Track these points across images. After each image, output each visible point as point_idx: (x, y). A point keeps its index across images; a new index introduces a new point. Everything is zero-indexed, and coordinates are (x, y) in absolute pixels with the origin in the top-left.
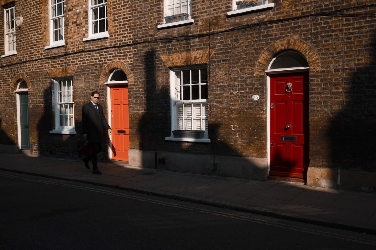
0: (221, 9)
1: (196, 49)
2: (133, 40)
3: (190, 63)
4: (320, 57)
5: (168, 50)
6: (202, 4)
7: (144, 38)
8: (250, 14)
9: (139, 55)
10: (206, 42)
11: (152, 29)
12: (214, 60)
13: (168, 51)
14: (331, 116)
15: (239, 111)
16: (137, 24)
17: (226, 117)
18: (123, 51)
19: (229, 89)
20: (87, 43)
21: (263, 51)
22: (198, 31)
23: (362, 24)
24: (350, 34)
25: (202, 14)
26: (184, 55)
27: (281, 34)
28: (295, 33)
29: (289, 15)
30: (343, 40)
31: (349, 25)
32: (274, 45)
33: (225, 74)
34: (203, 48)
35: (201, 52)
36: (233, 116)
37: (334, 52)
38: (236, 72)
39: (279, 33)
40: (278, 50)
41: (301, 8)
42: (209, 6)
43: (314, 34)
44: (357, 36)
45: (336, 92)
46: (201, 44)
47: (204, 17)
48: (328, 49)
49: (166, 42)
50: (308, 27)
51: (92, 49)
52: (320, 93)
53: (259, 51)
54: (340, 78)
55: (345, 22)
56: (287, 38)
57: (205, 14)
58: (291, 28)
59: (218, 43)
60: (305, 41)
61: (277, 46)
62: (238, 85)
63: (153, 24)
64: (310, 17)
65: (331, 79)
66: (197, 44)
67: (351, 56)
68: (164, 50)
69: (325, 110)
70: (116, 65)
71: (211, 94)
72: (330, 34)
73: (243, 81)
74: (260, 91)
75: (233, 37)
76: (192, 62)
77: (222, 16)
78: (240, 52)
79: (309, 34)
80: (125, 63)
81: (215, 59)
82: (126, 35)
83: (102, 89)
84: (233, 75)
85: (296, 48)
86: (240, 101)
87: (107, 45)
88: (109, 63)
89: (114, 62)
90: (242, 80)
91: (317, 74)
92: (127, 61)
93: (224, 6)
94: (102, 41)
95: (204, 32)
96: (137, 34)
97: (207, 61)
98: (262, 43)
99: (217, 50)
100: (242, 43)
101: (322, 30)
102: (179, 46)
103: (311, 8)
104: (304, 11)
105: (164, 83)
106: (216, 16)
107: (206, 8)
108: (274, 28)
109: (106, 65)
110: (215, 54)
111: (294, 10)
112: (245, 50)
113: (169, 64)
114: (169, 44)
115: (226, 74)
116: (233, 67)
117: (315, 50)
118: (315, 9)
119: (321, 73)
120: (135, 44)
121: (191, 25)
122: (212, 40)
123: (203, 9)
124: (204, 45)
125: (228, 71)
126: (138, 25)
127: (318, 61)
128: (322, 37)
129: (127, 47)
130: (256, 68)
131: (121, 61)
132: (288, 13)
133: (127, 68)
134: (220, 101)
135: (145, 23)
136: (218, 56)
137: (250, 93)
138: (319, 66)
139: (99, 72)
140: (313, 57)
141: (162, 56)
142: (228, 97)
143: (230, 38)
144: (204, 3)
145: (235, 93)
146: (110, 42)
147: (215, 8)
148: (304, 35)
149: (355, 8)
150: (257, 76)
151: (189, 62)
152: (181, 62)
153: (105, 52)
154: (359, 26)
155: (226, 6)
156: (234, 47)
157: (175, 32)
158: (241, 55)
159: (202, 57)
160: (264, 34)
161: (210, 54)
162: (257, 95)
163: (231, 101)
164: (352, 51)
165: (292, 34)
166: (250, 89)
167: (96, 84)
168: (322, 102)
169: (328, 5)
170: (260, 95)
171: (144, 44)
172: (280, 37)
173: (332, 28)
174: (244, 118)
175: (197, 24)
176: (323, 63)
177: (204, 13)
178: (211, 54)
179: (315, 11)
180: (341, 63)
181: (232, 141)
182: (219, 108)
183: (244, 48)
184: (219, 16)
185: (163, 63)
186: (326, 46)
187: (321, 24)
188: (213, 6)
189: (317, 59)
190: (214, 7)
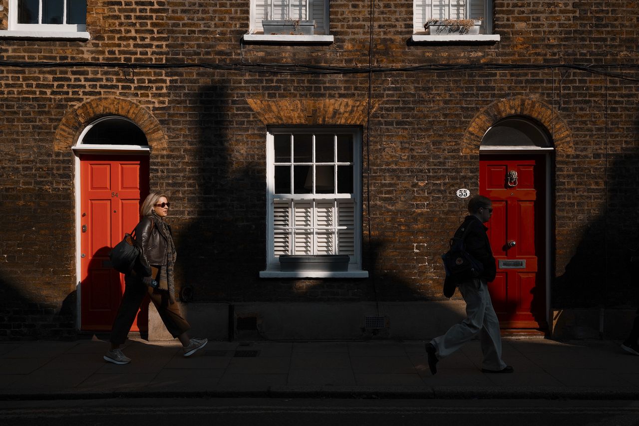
0: (395, 26)
1: (337, 95)
2: (170, 56)
3: (324, 120)
4: (573, 132)
5: (267, 88)
6: (353, 9)
7: (202, 56)
8: (453, 47)
9: (187, 91)
10: (360, 83)
11: (226, 40)
12: (380, 121)
13: (267, 92)
14: (589, 226)
15: (429, 218)
16: (181, 23)
17: (403, 228)
18: (135, 78)
19: (409, 176)
20: (10, 45)
21: (478, 114)
22: (342, 61)
23: (632, 91)
24: (616, 102)
25: (354, 30)
26: (309, 102)
27: (509, 88)
28: (534, 90)
29: (523, 60)
30: (607, 111)
31: (615, 89)
32: (498, 105)
33: (401, 149)
34: (354, 95)
35: (350, 102)
36: (419, 226)
37: (594, 127)
38: (424, 146)
39: (505, 86)
40: (504, 115)
41: (544, 52)
42: (369, 16)
43: (565, 96)
44: (626, 108)
45: (597, 189)
46: (349, 87)
47: (356, 36)
48: (585, 123)
49: (262, 73)
50: (555, 83)
51: (27, 60)
52: (572, 190)
53: (470, 113)
54: (601, 168)
55: (609, 85)
56: (520, 96)
57: (361, 31)
58: (527, 81)
59: (389, 89)
60: (550, 106)
61: (503, 109)
62: (429, 170)
63: (229, 30)
64: (557, 68)
65: (589, 169)
66: (340, 85)
67: (616, 136)
68: (256, 88)
69: (581, 216)
70: (112, 107)
71: (371, 184)
72: (587, 98)
73: (438, 164)
74: (472, 183)
75: (419, 81)
76: (327, 119)
77: (398, 41)
78: (434, 111)
79: (556, 94)
80: (143, 106)
81: (380, 119)
82: (147, 41)
83: (64, 161)
84: (418, 151)
85: (535, 115)
86: (431, 198)
87: (82, 58)
88: (89, 100)
89: (106, 99)
90: (437, 161)
91: (567, 160)
92: (149, 102)
93: (402, 23)
94: (66, 45)
95: (356, 64)
96: (182, 45)
97: (363, 120)
98: (476, 100)
99: (387, 102)
100: (439, 95)
101: (576, 92)
102: (296, 85)
103: (559, 54)
104: (548, 57)
105: (256, 157)
106: (384, 38)
107: (361, 19)
108: (498, 77)
109: (77, 105)
110: (381, 109)
111: (532, 53)
112: (443, 108)
113: (270, 118)
114: (270, 78)
115: (403, 149)
116: (418, 136)
117: (565, 121)
118: (566, 57)
119: (574, 158)
120: (173, 65)
121: (327, 47)
122: (374, 83)
123: (354, 19)
124: (356, 89)
125: (409, 144)
126: (184, 25)
127: (568, 139)
128: (576, 102)
129: (148, 70)
130: (465, 141)
131: (129, 99)
132: (521, 56)
133: (147, 116)
134: (391, 199)
135: (205, 23)
136: (388, 113)
137: (453, 185)
138: (570, 147)
139: (51, 120)
140: (562, 132)
141: (250, 101)
142: (407, 191)
143: (413, 83)
144: (357, 10)
145: (421, 184)
146: (92, 52)
147: (382, 23)
148: (548, 95)
149: (623, 66)
150: (465, 157)
151: (321, 119)
152: (299, 117)
153: (74, 73)
154: (629, 93)
155: (405, 24)
156: (423, 102)
157: (287, 54)
158: (436, 117)
159: (352, 111)
160: (480, 85)
161: (370, 107)
162: (466, 190)
163: (415, 198)
164: (618, 128)
165: (528, 91)
166: (453, 178)
167: (39, 147)
168: (576, 204)
169: (585, 55)
170: (472, 190)
171: (202, 69)
172: (508, 93)
173: (591, 90)
174: (440, 230)
175: (341, 47)
176: (576, 143)
177: (358, 28)
178: (373, 108)
179: (565, 59)
180: (603, 145)
181: (415, 272)
182: (389, 211)
183: (442, 104)
184: (392, 41)
185: (253, 114)
186: (582, 116)
187: (573, 81)
188: (379, 19)
189: (568, 136)
190: (380, 21)
